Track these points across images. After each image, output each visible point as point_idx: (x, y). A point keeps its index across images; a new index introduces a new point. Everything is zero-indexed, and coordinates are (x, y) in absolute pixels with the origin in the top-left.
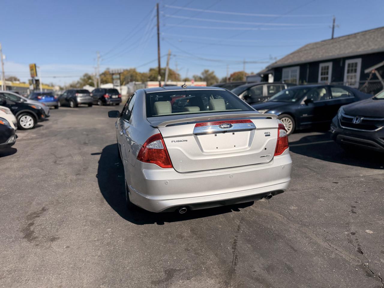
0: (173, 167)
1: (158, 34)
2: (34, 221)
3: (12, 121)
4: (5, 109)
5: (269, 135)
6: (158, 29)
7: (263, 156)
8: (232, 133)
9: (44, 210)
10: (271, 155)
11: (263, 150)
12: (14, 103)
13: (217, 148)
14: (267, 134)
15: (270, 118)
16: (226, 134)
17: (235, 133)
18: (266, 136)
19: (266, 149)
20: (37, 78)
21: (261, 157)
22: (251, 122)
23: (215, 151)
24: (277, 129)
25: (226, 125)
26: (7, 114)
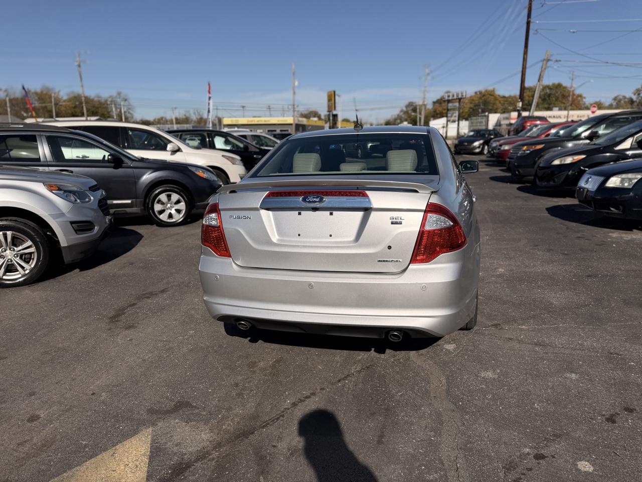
0: (230, 256)
1: (528, 23)
2: (139, 302)
3: (239, 175)
4: (233, 158)
5: (401, 223)
6: (529, 16)
7: (384, 261)
8: (328, 213)
9: (163, 291)
10: (401, 260)
11: (385, 248)
12: (258, 150)
13: (299, 235)
14: (394, 220)
15: (416, 191)
16: (317, 213)
17: (334, 213)
18: (392, 223)
19: (390, 247)
20: (335, 113)
21: (379, 261)
22: (366, 196)
23: (296, 239)
24: (423, 213)
25: (313, 198)
26: (233, 164)
